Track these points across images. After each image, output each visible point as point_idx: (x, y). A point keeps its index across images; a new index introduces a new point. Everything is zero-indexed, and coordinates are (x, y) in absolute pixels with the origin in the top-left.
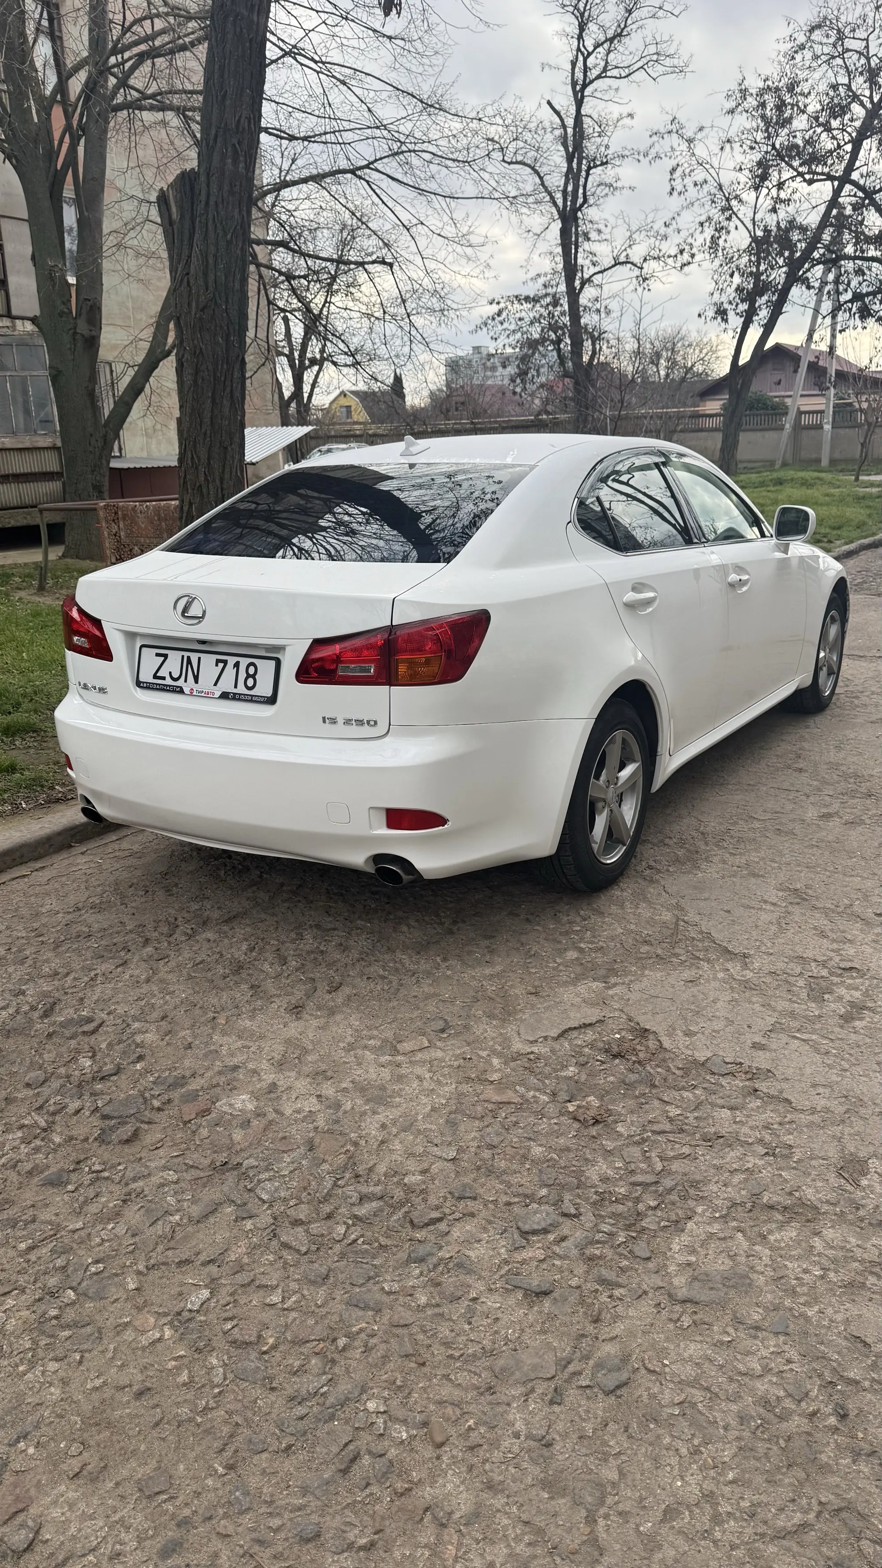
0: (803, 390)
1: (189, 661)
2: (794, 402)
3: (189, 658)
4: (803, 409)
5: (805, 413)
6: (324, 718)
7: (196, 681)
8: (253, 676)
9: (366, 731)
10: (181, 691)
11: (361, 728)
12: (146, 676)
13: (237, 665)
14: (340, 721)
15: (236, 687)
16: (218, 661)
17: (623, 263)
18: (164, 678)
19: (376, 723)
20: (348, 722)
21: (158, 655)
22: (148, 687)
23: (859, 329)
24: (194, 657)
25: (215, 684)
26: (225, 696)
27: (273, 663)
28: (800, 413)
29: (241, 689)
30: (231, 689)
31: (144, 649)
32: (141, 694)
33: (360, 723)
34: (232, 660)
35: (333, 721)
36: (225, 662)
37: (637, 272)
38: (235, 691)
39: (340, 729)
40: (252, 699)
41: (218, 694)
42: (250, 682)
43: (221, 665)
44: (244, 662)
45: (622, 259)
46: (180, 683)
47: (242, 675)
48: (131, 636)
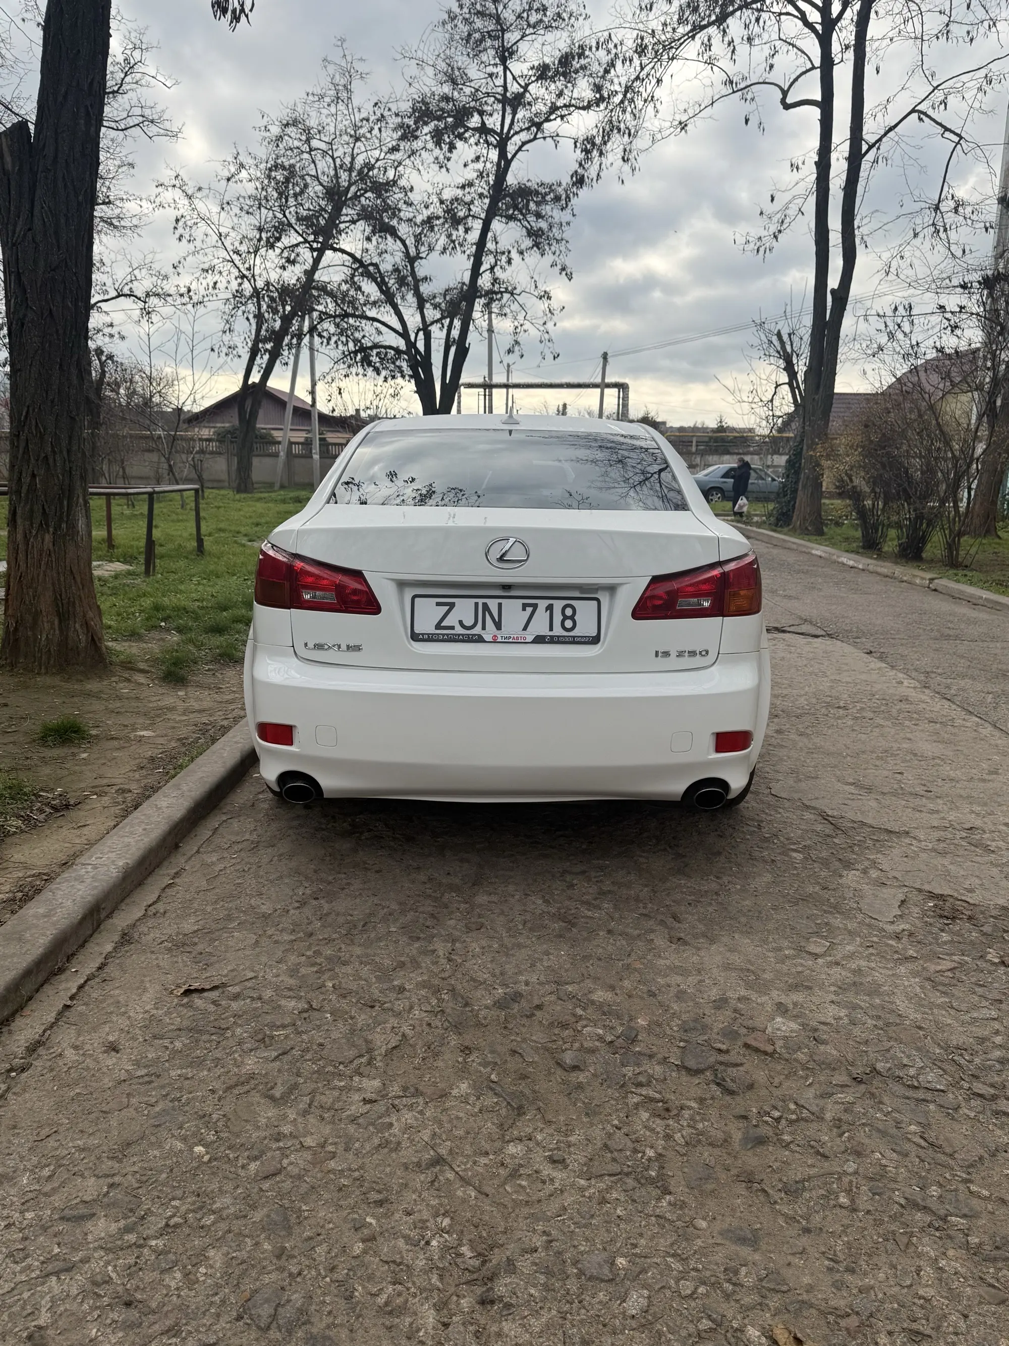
0: (292, 424)
1: (486, 607)
2: (285, 434)
3: (485, 605)
4: (292, 440)
5: (295, 443)
6: (657, 653)
7: (498, 625)
8: (572, 618)
9: (698, 661)
10: (480, 639)
11: (692, 659)
12: (425, 625)
13: (550, 608)
14: (674, 654)
15: (551, 629)
16: (524, 607)
17: (126, 295)
18: (452, 628)
19: (707, 652)
20: (680, 654)
21: (438, 604)
22: (430, 638)
23: (360, 376)
24: (493, 604)
25: (525, 629)
26: (539, 640)
27: (595, 603)
28: (291, 443)
29: (558, 631)
30: (545, 631)
31: (417, 600)
32: (419, 647)
33: (692, 654)
34: (543, 604)
35: (666, 654)
36: (535, 606)
37: (141, 304)
38: (551, 633)
39: (673, 662)
40: (575, 641)
41: (530, 638)
42: (569, 623)
43: (529, 610)
44: (558, 605)
45: (126, 291)
46: (478, 630)
47: (557, 618)
48: (402, 585)
